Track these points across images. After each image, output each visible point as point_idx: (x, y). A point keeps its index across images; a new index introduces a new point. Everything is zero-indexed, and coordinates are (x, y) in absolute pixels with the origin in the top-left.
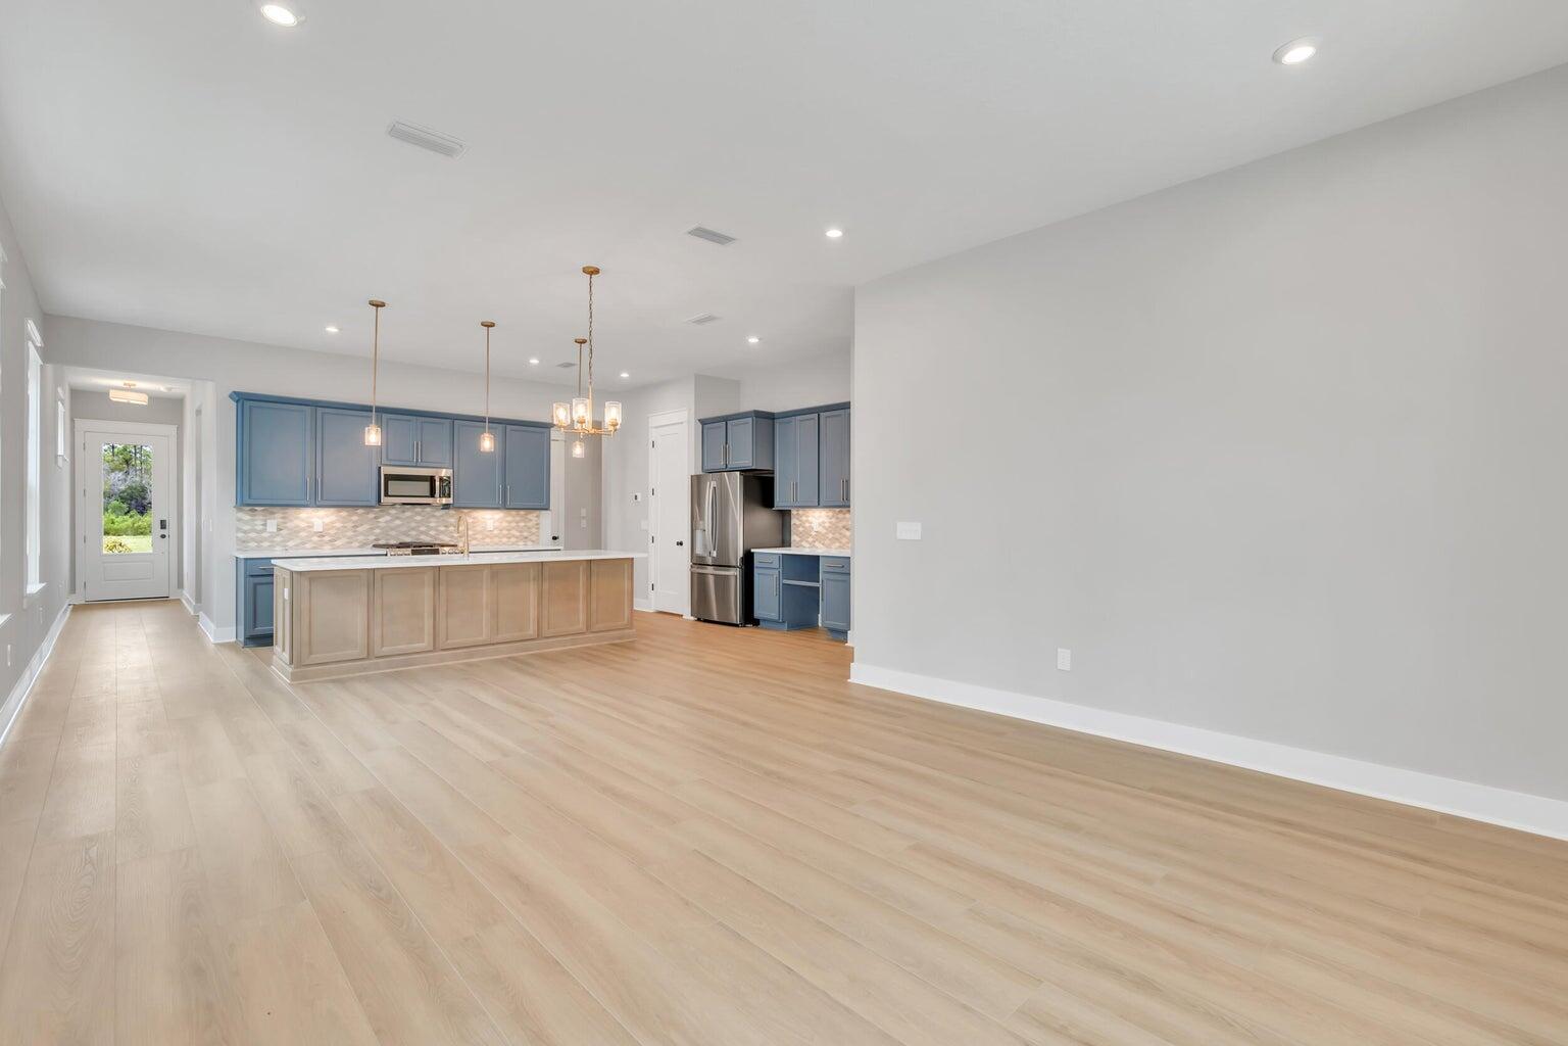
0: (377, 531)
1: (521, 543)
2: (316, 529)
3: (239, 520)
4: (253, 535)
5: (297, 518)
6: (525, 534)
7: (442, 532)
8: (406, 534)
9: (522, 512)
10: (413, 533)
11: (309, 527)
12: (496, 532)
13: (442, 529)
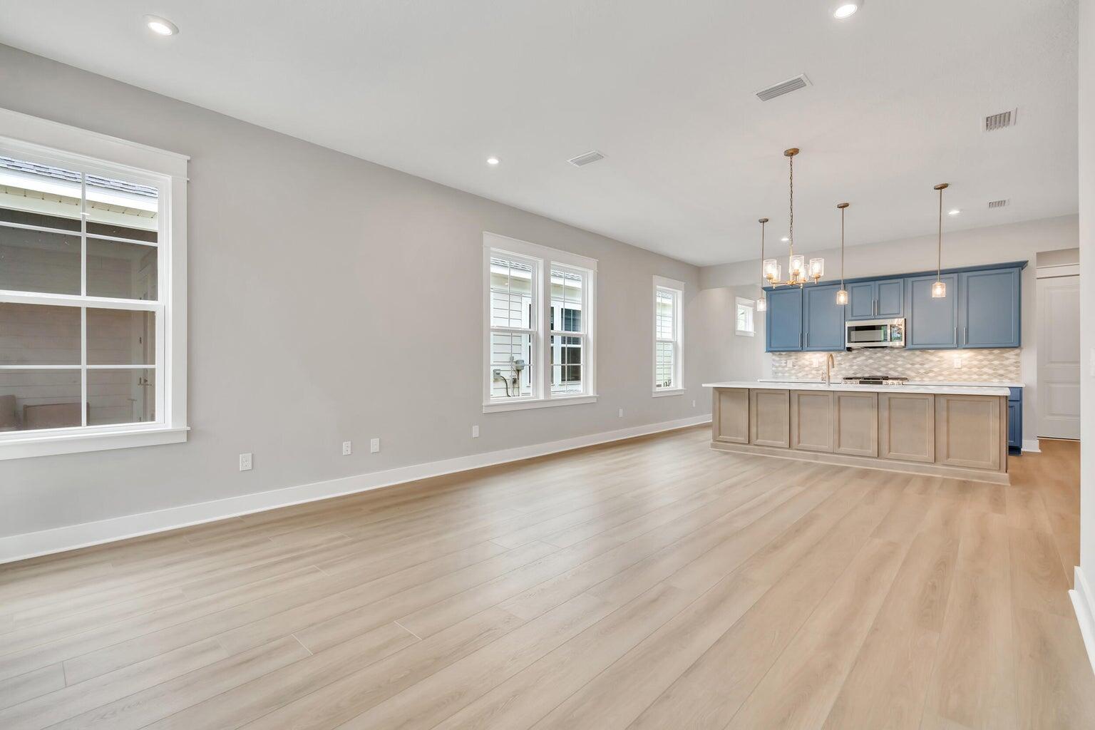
0: (855, 367)
1: (996, 380)
2: (814, 366)
3: (774, 360)
4: (780, 369)
5: (804, 359)
6: (1001, 372)
7: (909, 369)
8: (877, 370)
9: (996, 351)
10: (883, 369)
11: (811, 364)
12: (964, 369)
13: (909, 366)
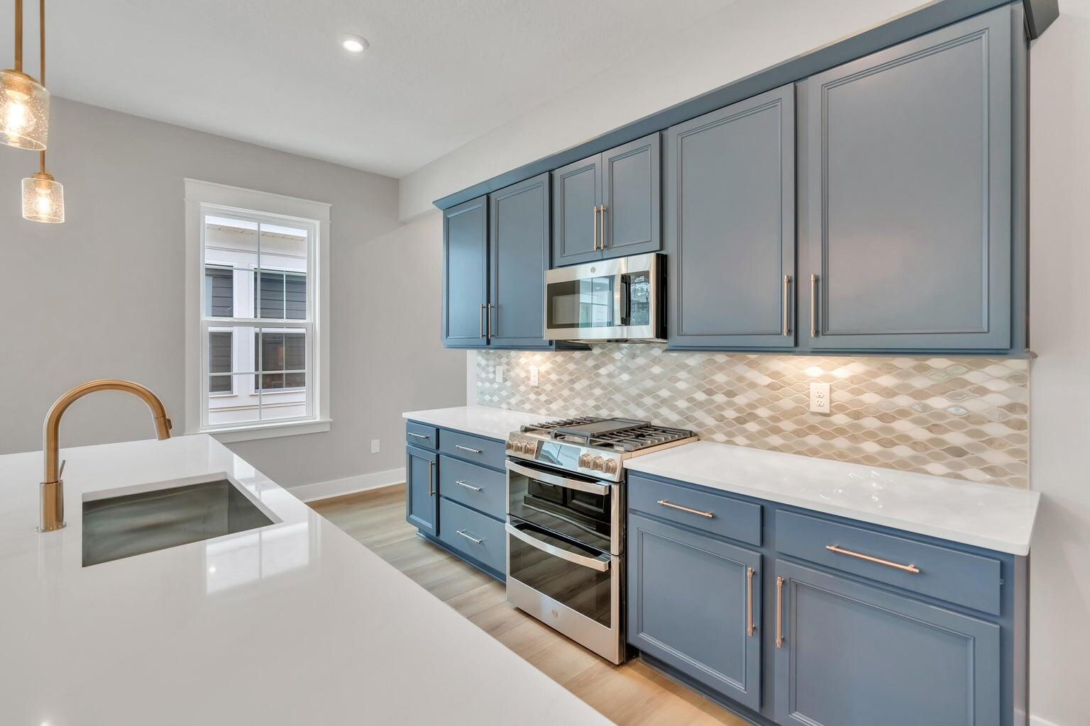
2: (532, 382)
3: (479, 365)
4: (488, 386)
5: (518, 364)
7: (704, 405)
11: (527, 379)
13: (702, 397)
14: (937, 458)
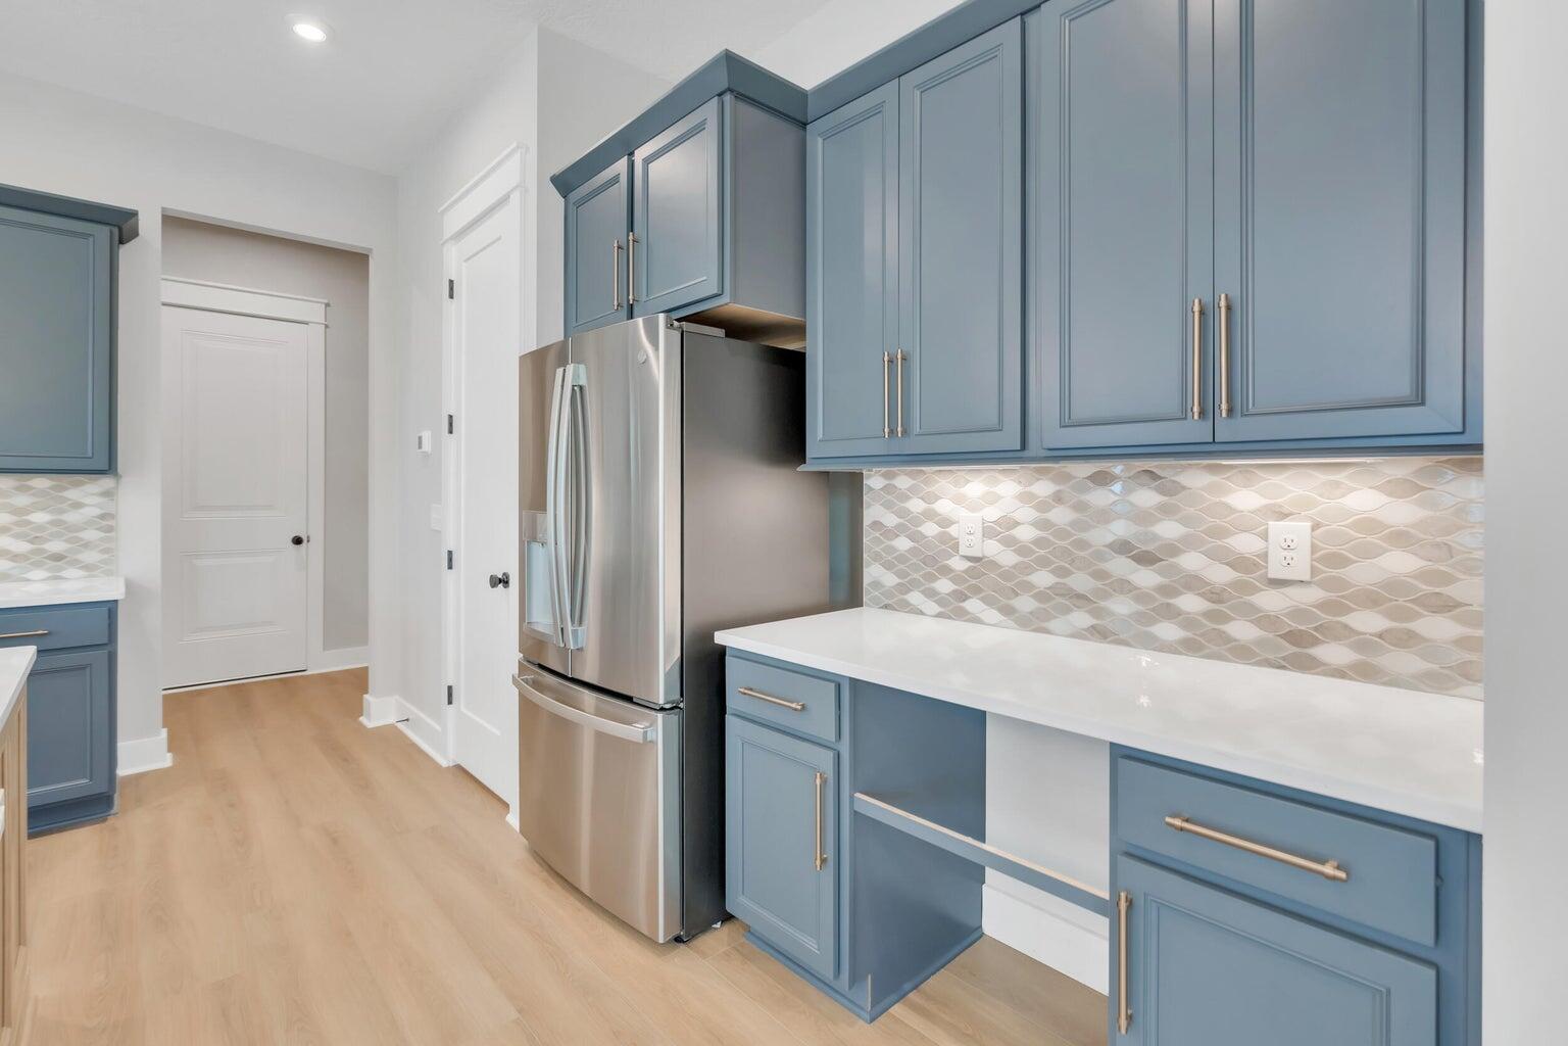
1: (41, 573)
9: (39, 483)
14: (37, 565)
